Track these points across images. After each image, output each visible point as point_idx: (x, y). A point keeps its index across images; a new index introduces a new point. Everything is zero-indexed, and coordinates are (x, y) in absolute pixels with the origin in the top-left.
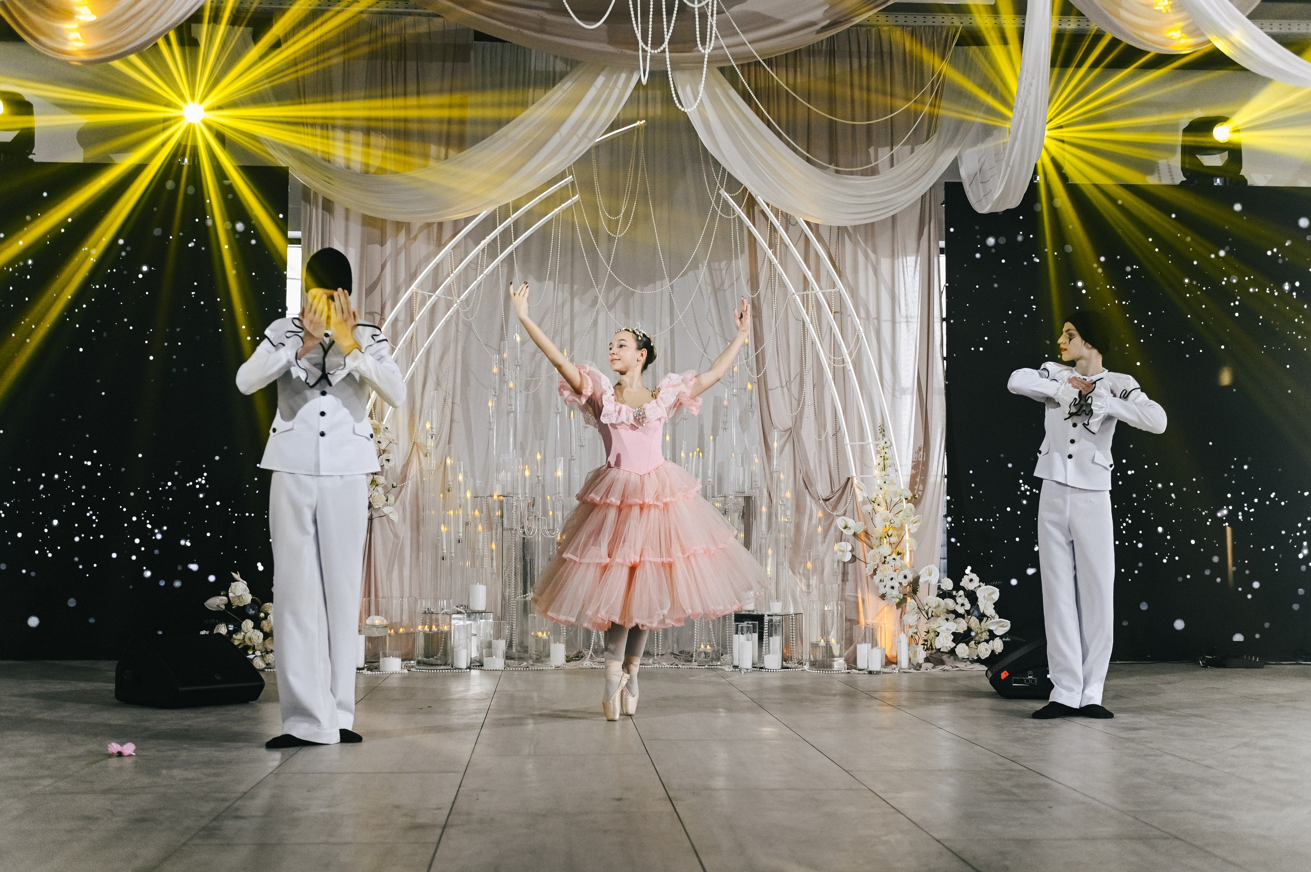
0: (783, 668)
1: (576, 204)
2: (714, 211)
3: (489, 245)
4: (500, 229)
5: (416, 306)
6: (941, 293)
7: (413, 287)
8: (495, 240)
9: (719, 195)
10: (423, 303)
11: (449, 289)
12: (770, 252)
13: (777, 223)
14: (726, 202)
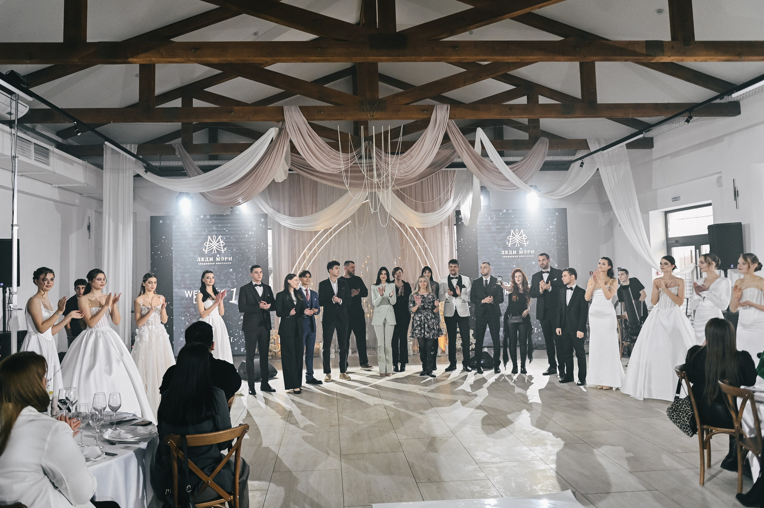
0: (413, 355)
1: (350, 223)
2: (390, 225)
3: (326, 236)
4: (329, 231)
5: (306, 254)
6: (455, 242)
7: (305, 250)
8: (328, 235)
9: (391, 220)
10: (308, 254)
11: (315, 250)
12: (406, 235)
13: (408, 227)
14: (393, 221)
